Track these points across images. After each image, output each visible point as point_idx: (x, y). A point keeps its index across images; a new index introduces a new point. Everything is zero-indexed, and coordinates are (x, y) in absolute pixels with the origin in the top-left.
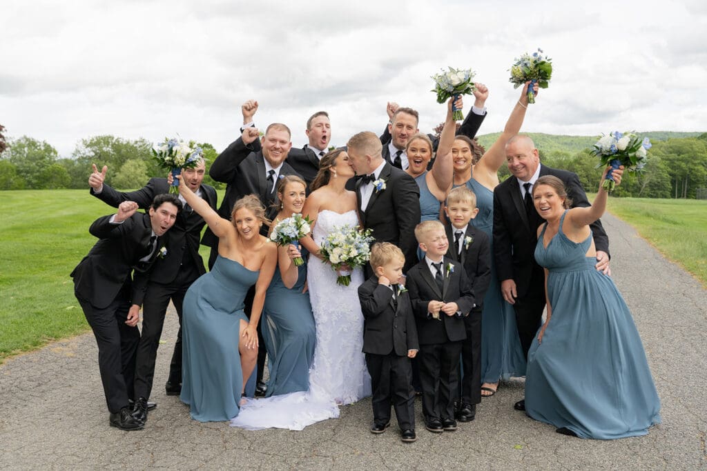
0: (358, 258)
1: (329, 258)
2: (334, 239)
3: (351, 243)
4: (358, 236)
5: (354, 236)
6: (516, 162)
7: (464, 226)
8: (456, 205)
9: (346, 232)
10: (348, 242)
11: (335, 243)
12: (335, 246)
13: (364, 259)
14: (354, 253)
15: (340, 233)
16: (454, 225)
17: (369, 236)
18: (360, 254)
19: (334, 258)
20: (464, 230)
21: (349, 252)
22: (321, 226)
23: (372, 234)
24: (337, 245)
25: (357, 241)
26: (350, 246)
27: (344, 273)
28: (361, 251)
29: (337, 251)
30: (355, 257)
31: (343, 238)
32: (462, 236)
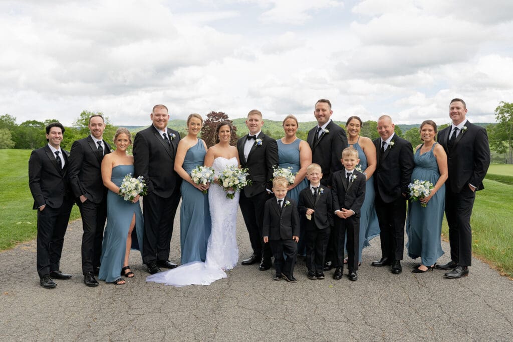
0: (239, 185)
1: (222, 184)
2: (226, 173)
3: (236, 176)
4: (240, 172)
5: (238, 173)
6: (384, 130)
7: (352, 169)
8: (348, 158)
9: (233, 169)
10: (234, 175)
11: (226, 175)
12: (226, 177)
13: (242, 185)
14: (237, 182)
15: (229, 170)
16: (347, 169)
17: (246, 172)
18: (240, 183)
19: (225, 184)
20: (352, 172)
21: (234, 182)
22: (217, 166)
23: (248, 172)
24: (227, 177)
25: (239, 175)
26: (235, 178)
27: (230, 192)
28: (241, 181)
29: (227, 180)
30: (237, 184)
31: (231, 173)
32: (351, 175)
